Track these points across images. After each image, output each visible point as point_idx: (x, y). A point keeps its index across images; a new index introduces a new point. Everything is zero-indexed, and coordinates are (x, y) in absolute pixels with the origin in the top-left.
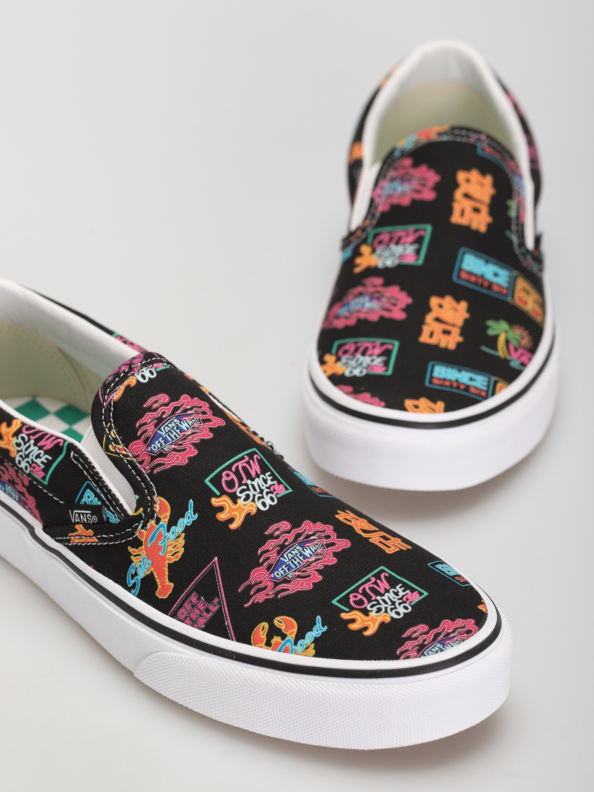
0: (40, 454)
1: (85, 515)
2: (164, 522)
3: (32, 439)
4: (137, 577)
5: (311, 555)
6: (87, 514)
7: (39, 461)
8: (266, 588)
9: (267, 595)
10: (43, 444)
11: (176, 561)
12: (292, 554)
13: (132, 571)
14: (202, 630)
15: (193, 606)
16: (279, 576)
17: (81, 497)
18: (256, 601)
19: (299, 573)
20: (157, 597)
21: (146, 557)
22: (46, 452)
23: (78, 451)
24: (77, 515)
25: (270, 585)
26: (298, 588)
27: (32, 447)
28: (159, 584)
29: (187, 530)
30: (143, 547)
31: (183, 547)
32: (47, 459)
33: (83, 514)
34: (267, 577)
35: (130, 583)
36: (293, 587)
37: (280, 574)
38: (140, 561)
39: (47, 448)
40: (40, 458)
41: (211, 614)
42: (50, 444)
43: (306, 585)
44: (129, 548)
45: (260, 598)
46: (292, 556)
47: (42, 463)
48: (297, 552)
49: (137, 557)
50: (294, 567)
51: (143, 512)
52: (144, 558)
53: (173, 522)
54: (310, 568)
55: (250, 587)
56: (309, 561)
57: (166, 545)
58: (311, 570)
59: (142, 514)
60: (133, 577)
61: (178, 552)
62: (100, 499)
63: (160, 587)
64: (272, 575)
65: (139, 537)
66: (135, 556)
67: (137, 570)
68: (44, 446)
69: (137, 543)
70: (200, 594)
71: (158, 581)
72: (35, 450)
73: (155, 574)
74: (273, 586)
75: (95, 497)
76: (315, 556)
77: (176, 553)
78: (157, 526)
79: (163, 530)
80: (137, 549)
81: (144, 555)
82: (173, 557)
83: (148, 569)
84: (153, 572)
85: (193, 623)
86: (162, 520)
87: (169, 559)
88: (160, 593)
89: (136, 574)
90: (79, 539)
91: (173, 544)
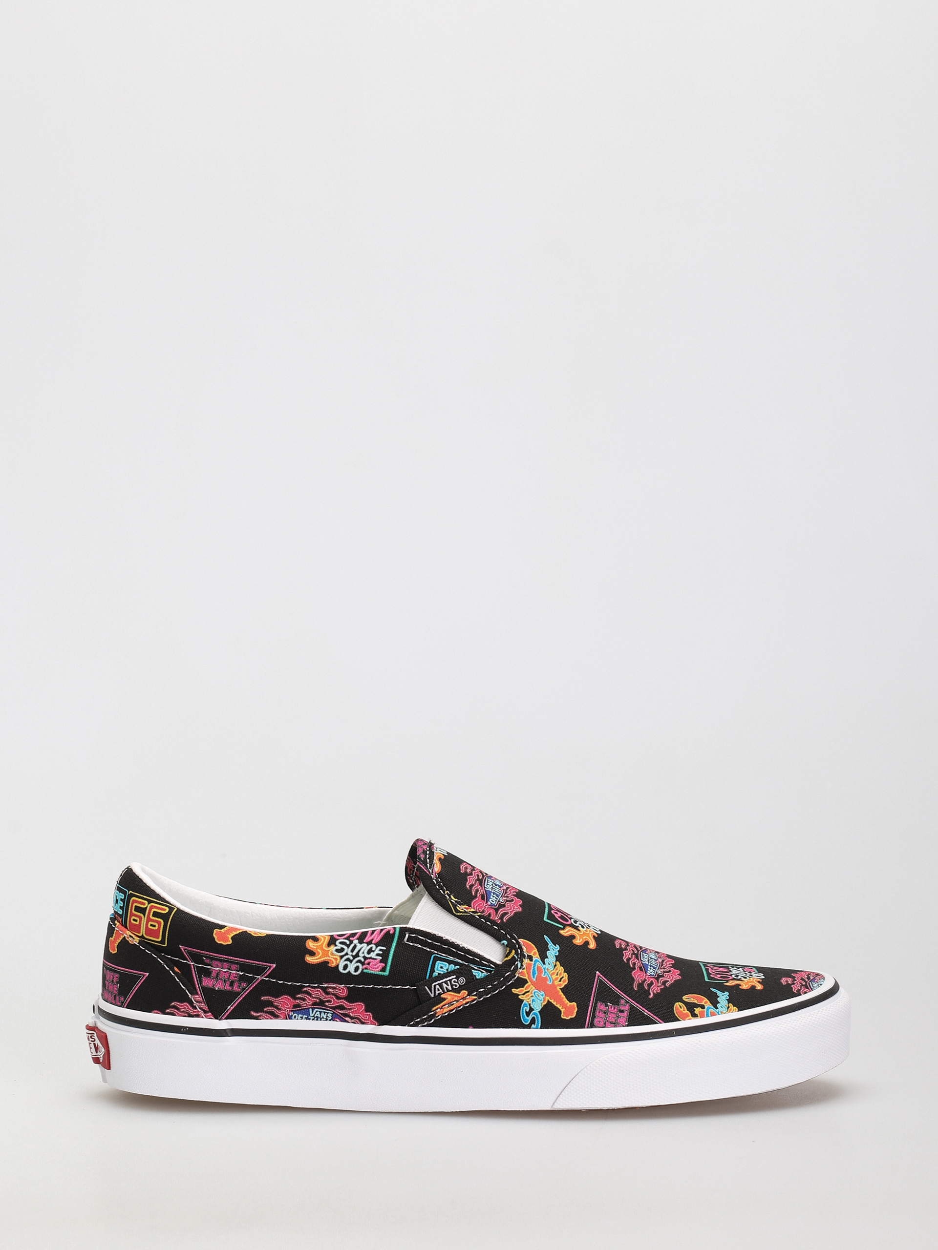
0: (371, 948)
1: (449, 982)
2: (536, 957)
3: (354, 940)
4: (534, 1011)
6: (450, 980)
7: (373, 955)
10: (370, 939)
11: (566, 985)
13: (524, 1009)
14: (627, 1026)
15: (605, 1013)
17: (433, 971)
20: (565, 1019)
21: (536, 990)
22: (377, 945)
23: (412, 931)
24: (438, 987)
27: (359, 946)
28: (560, 1008)
29: (558, 958)
30: (529, 983)
31: (564, 972)
32: (381, 950)
33: (446, 982)
35: (527, 1020)
38: (532, 996)
39: (375, 941)
40: (373, 951)
41: (626, 1013)
42: (378, 937)
44: (513, 990)
47: (378, 955)
49: (526, 994)
51: (515, 954)
52: (535, 993)
53: (543, 957)
57: (550, 975)
59: (515, 955)
60: (528, 1014)
61: (563, 977)
62: (456, 964)
63: (562, 1010)
65: (521, 977)
66: (523, 994)
67: (531, 1005)
68: (372, 940)
69: (521, 983)
70: (605, 1002)
71: (558, 1006)
72: (365, 947)
73: (552, 1001)
75: (449, 964)
77: (561, 978)
78: (533, 963)
79: (539, 964)
80: (523, 987)
81: (533, 990)
82: (561, 982)
83: (543, 1000)
84: (550, 1000)
86: (534, 956)
87: (560, 985)
88: (566, 1014)
89: (531, 1009)
90: (448, 1007)
91: (554, 973)
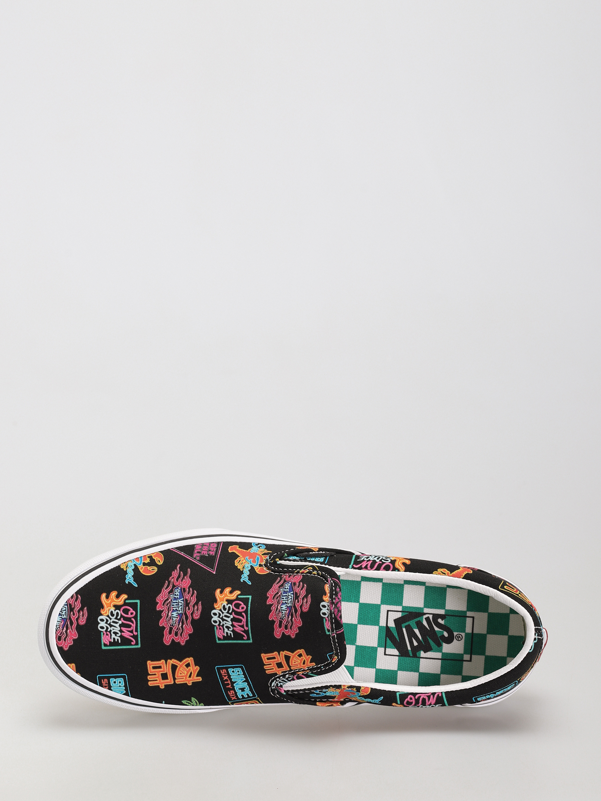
5: (172, 615)
8: (177, 580)
9: (173, 578)
12: (180, 606)
15: (210, 550)
16: (176, 590)
18: (176, 571)
19: (169, 601)
25: (176, 583)
26: (162, 594)
28: (240, 549)
31: (237, 566)
34: (181, 585)
36: (165, 592)
37: (177, 592)
41: (196, 552)
43: (160, 599)
45: (175, 574)
46: (179, 605)
48: (179, 609)
50: (174, 601)
54: (166, 608)
55: (185, 574)
56: (170, 611)
57: (247, 561)
58: (165, 608)
61: (238, 563)
64: (179, 588)
70: (210, 556)
74: (174, 584)
76: (170, 617)
78: (259, 563)
82: (239, 560)
85: (203, 545)
88: (235, 547)
91: (244, 563)
